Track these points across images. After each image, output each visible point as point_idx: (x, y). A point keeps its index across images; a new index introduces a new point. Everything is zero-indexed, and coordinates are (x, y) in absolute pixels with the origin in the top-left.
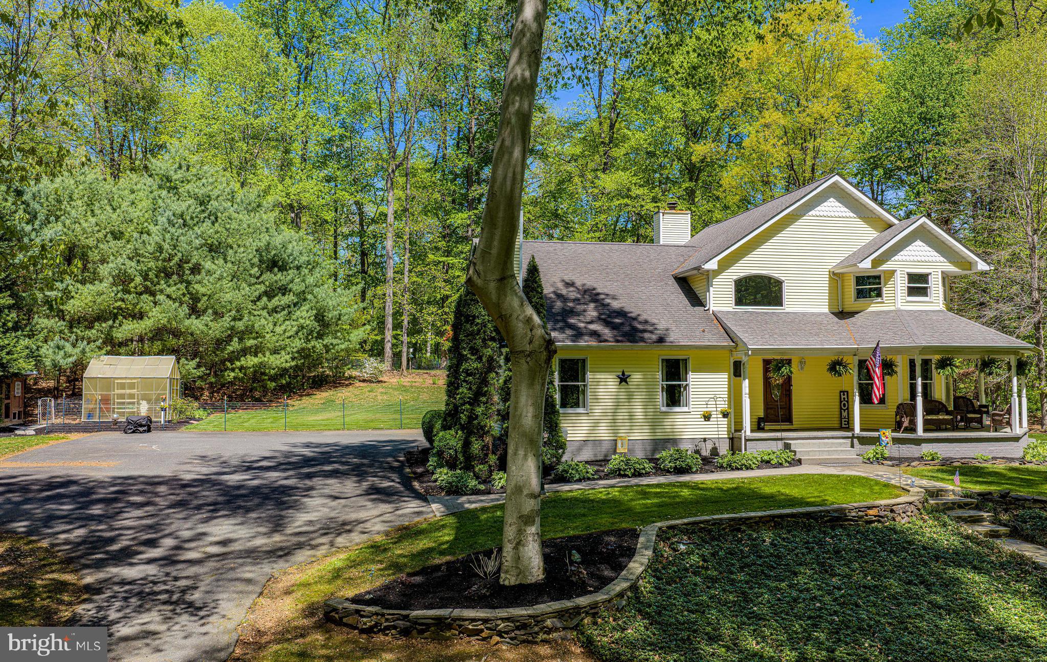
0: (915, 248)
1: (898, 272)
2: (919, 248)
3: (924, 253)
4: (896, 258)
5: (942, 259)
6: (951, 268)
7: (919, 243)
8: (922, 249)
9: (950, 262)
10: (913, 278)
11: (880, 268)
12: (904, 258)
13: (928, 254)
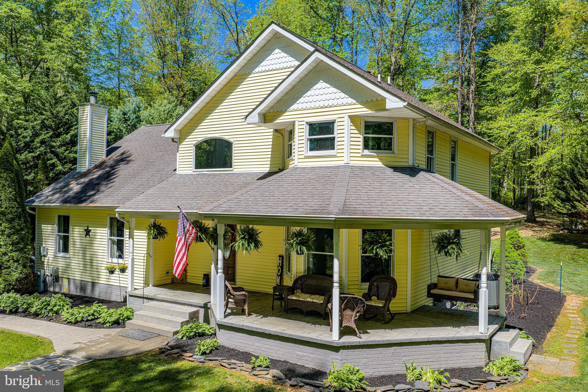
0: (317, 92)
1: (297, 124)
2: (322, 91)
3: (328, 97)
4: (295, 106)
5: (350, 100)
6: (362, 110)
7: (321, 84)
8: (326, 91)
9: (361, 103)
10: (315, 128)
11: (277, 121)
12: (304, 106)
13: (333, 96)
